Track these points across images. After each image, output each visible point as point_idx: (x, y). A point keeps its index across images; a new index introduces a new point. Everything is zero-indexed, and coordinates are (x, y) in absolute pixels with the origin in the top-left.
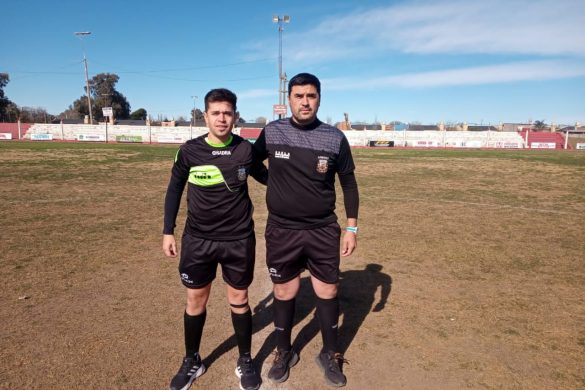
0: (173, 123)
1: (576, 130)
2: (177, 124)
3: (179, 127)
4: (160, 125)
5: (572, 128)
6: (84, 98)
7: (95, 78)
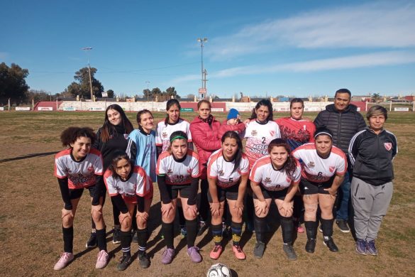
0: (134, 99)
1: (399, 99)
2: (136, 101)
3: (138, 102)
4: (125, 101)
5: (397, 98)
6: (74, 83)
7: (81, 71)
